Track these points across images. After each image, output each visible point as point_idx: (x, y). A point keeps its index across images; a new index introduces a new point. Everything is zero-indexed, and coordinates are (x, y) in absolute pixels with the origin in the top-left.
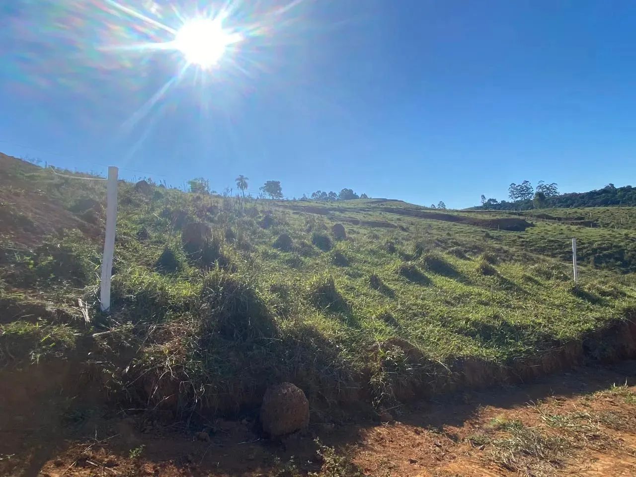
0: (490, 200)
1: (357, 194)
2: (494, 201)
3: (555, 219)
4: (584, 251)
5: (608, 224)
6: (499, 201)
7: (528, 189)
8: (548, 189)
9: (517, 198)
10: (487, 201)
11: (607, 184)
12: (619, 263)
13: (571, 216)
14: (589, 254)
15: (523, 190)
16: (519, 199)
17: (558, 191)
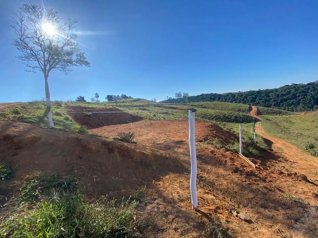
0: (170, 98)
1: (127, 96)
2: (171, 98)
3: (195, 106)
4: (212, 117)
5: (209, 107)
6: (172, 98)
7: (180, 94)
8: (186, 94)
9: (177, 97)
10: (169, 98)
11: (202, 93)
12: (220, 120)
13: (199, 105)
14: (214, 118)
15: (179, 95)
16: (178, 98)
17: (189, 95)
